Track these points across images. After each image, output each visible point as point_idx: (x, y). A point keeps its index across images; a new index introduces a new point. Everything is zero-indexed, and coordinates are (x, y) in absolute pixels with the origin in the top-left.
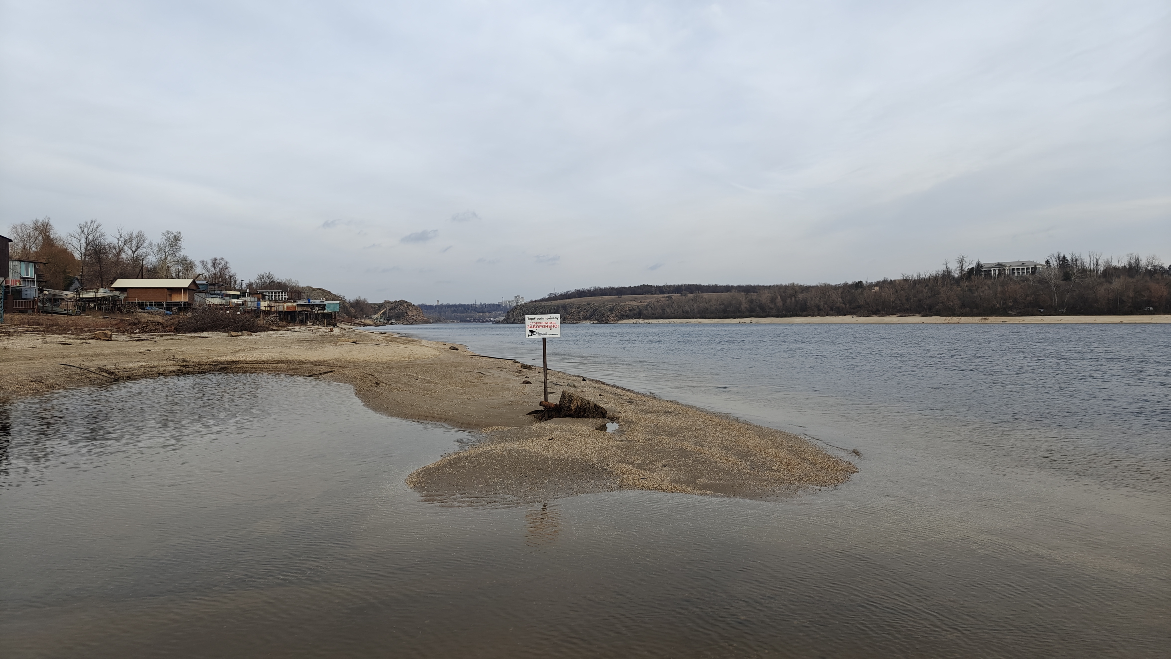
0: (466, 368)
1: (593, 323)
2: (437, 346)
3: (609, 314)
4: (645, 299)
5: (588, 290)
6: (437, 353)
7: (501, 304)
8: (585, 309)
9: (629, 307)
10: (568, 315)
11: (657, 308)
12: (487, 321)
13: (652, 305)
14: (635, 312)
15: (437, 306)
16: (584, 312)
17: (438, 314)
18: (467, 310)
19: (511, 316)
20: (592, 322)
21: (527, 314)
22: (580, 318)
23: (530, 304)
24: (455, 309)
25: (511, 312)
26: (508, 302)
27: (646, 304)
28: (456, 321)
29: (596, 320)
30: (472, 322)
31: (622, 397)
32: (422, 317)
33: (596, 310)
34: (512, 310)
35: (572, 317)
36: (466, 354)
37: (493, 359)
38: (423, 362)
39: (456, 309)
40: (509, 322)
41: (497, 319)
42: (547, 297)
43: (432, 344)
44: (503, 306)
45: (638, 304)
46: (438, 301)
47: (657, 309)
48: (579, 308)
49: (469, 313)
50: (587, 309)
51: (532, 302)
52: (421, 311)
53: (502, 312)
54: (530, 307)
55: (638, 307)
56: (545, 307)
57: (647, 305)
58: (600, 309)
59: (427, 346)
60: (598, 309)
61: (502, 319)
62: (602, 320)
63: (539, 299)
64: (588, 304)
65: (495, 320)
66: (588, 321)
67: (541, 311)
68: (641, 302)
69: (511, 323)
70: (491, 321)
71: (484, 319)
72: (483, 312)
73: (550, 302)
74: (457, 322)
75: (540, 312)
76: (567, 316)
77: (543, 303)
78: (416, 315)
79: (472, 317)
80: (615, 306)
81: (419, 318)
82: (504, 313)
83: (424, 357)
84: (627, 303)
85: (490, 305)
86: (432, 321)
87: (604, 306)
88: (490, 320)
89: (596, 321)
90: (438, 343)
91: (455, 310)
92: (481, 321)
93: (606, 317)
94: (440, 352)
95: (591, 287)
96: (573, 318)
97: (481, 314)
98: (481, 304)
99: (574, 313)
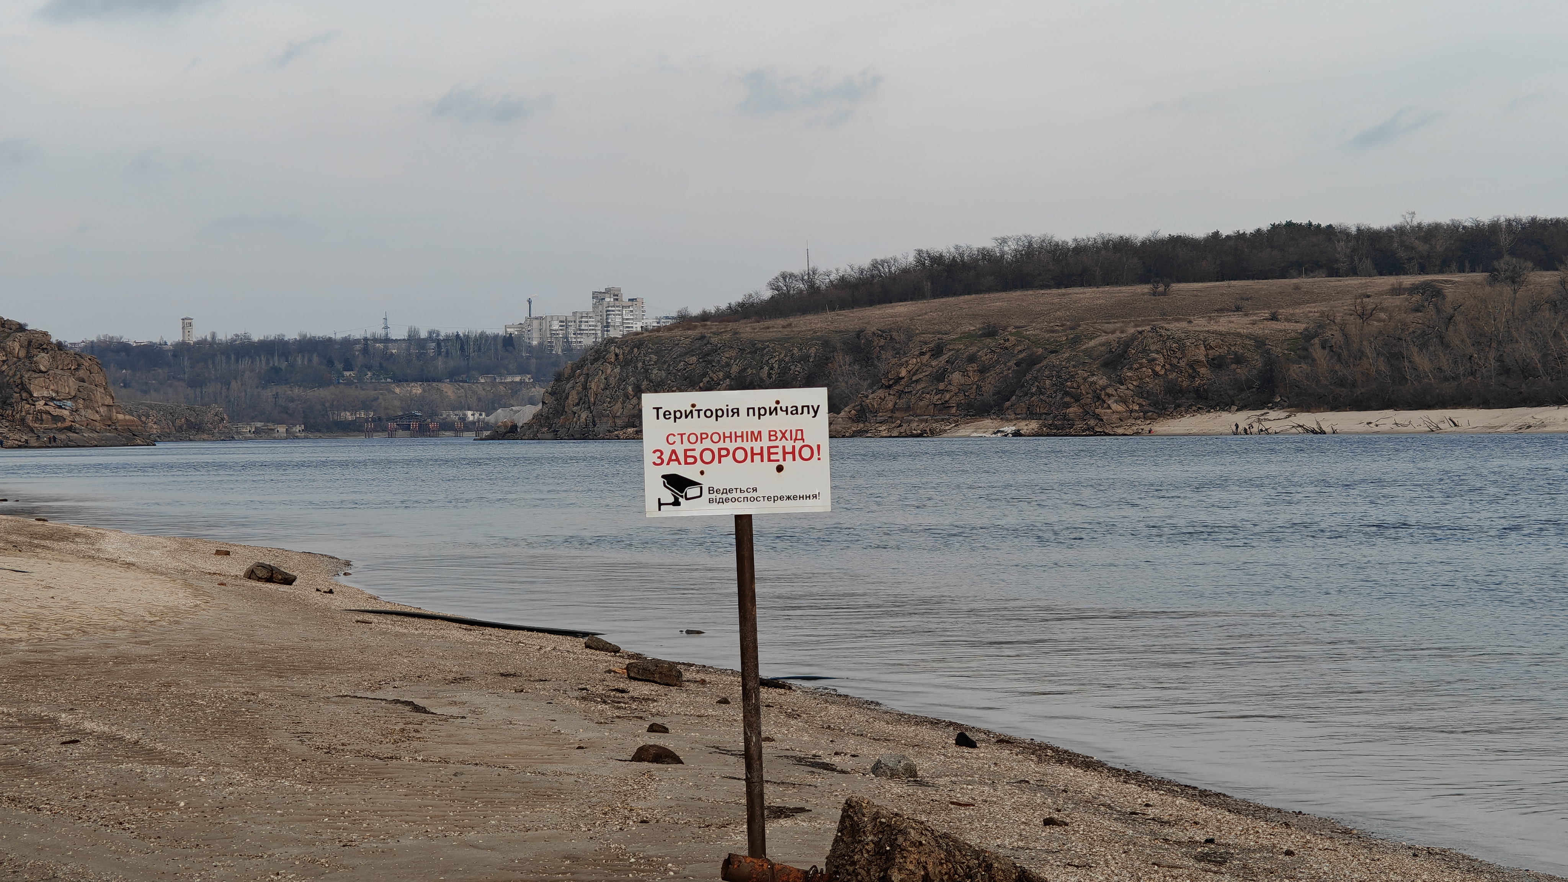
0: (336, 678)
1: (1017, 434)
2: (185, 561)
3: (1103, 381)
4: (1297, 303)
5: (986, 255)
6: (181, 598)
7: (520, 337)
8: (972, 359)
9: (1209, 348)
10: (881, 393)
11: (1361, 352)
12: (447, 426)
13: (1333, 334)
14: (1242, 372)
15: (182, 349)
16: (965, 373)
17: (189, 391)
18: (339, 366)
19: (573, 397)
20: (1010, 429)
21: (658, 387)
22: (944, 407)
23: (678, 332)
24: (276, 361)
25: (572, 376)
26: (556, 326)
27: (1300, 327)
28: (282, 429)
29: (1031, 415)
30: (369, 433)
31: (1166, 830)
32: (102, 410)
33: (1033, 361)
34: (581, 365)
35: (902, 403)
36: (337, 602)
37: (477, 632)
38: (107, 645)
39: (284, 365)
40: (562, 432)
41: (501, 416)
42: (767, 294)
43: (156, 553)
44: (530, 348)
45: (1257, 330)
46: (187, 323)
47: (1362, 354)
48: (937, 352)
49: (349, 383)
50: (985, 357)
51: (684, 321)
52: (99, 378)
53: (527, 378)
54: (677, 351)
55: (1260, 343)
56: (754, 349)
57: (1308, 336)
58: (1053, 359)
59: (130, 565)
60: (1039, 359)
61: (525, 414)
62: (1065, 417)
63: (724, 306)
64: (991, 332)
65: (491, 419)
66: (987, 422)
67: (735, 369)
68: (1274, 318)
69: (572, 437)
70: (468, 427)
71: (434, 414)
72: (424, 378)
73: (781, 322)
74: (291, 436)
75: (728, 376)
76: (874, 398)
77: (748, 330)
78: (74, 398)
79: (366, 407)
80: (1133, 338)
81: (90, 414)
82: (537, 380)
83: (111, 621)
84: (1200, 324)
85: (461, 342)
86: (155, 429)
87: (1076, 341)
88: (463, 419)
89: (1034, 425)
90: (187, 544)
91: (276, 370)
92: (414, 425)
93: (1088, 399)
94: (197, 591)
95: (1004, 241)
96: (908, 409)
97: (417, 389)
98: (413, 339)
99: (911, 382)
